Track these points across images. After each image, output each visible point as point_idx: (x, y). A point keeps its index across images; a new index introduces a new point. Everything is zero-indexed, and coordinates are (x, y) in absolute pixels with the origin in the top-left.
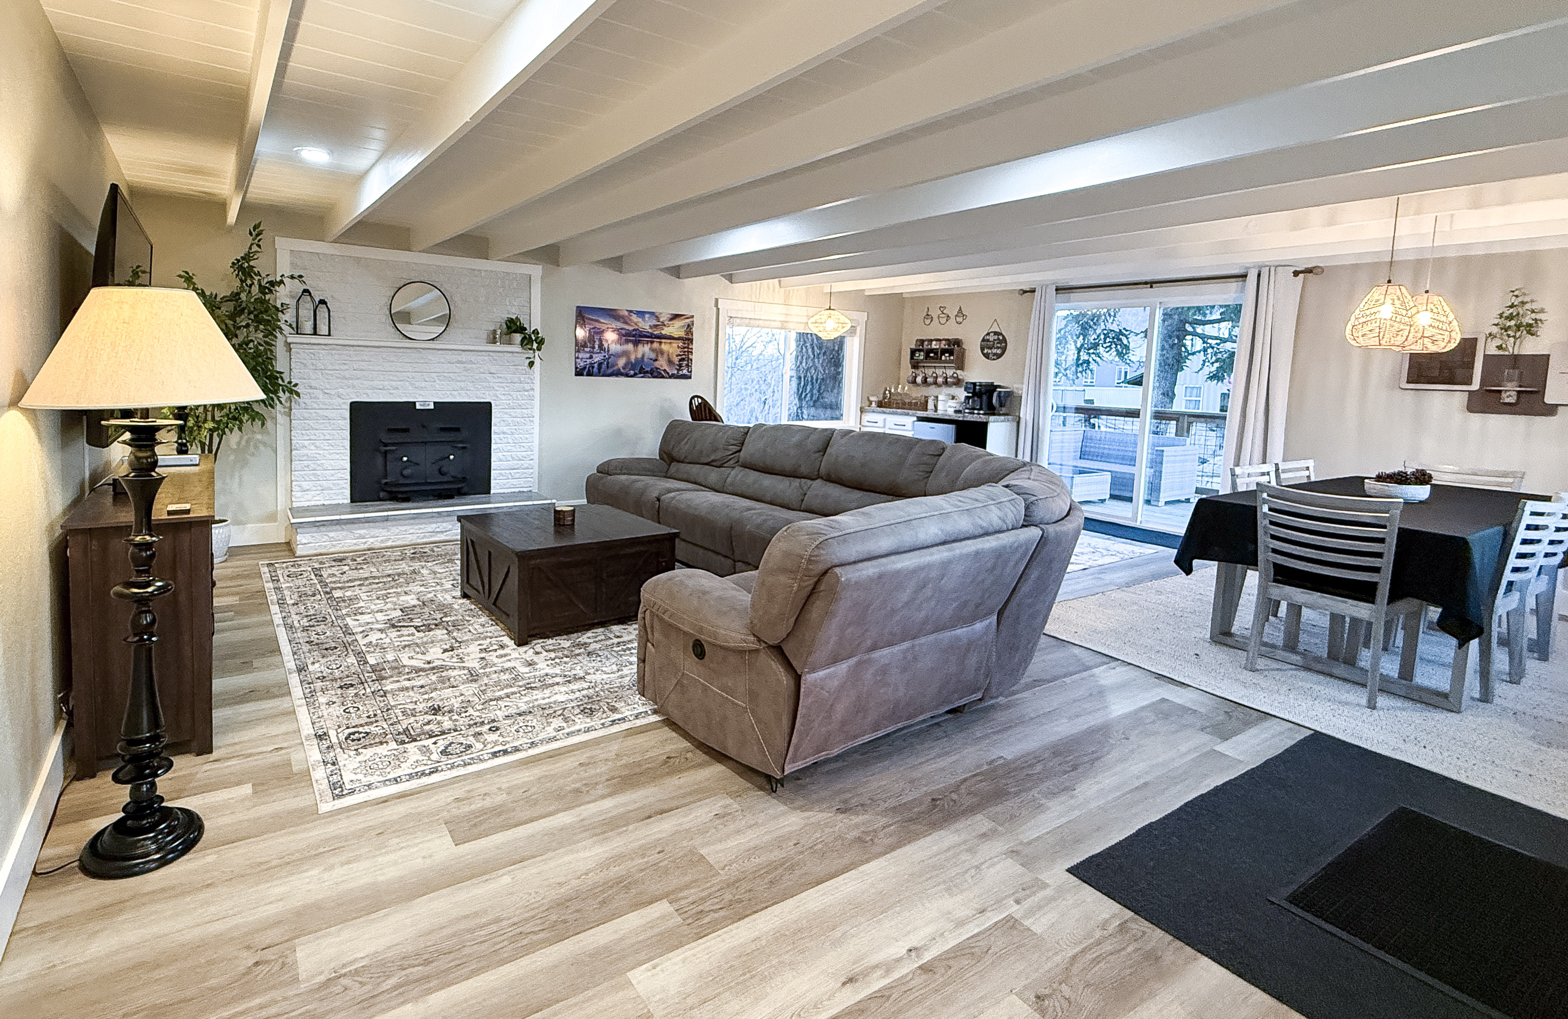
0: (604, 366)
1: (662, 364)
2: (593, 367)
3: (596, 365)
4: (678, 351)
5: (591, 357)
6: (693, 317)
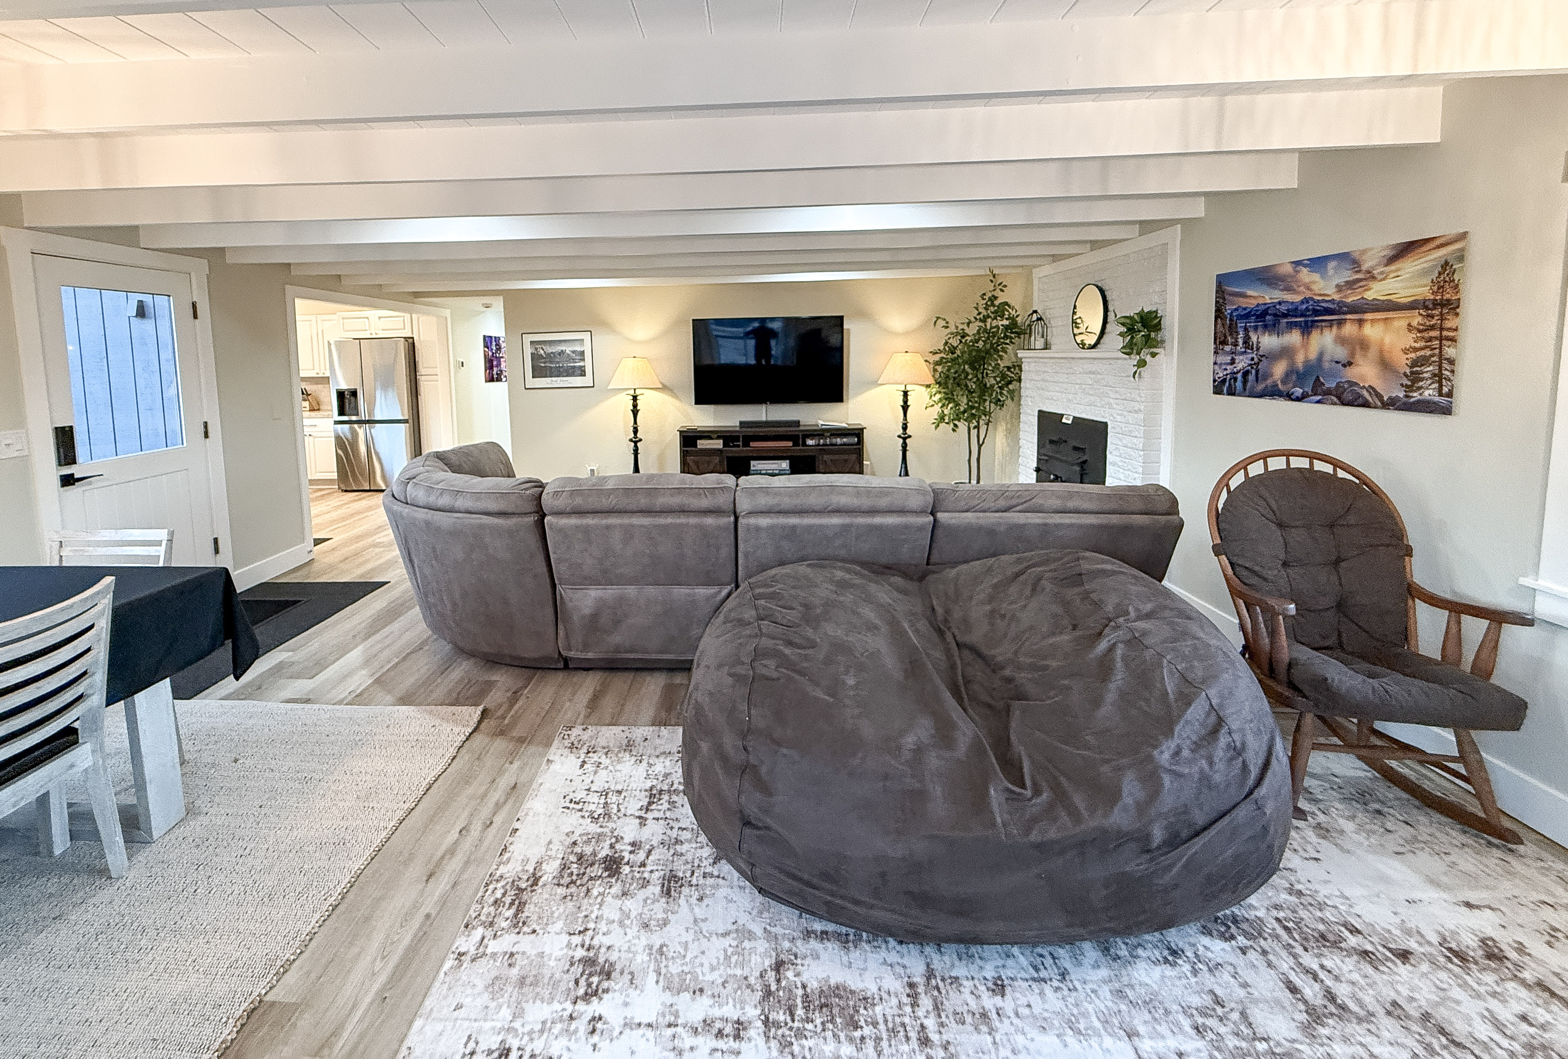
2: (1235, 379)
3: (1239, 376)
5: (1233, 362)
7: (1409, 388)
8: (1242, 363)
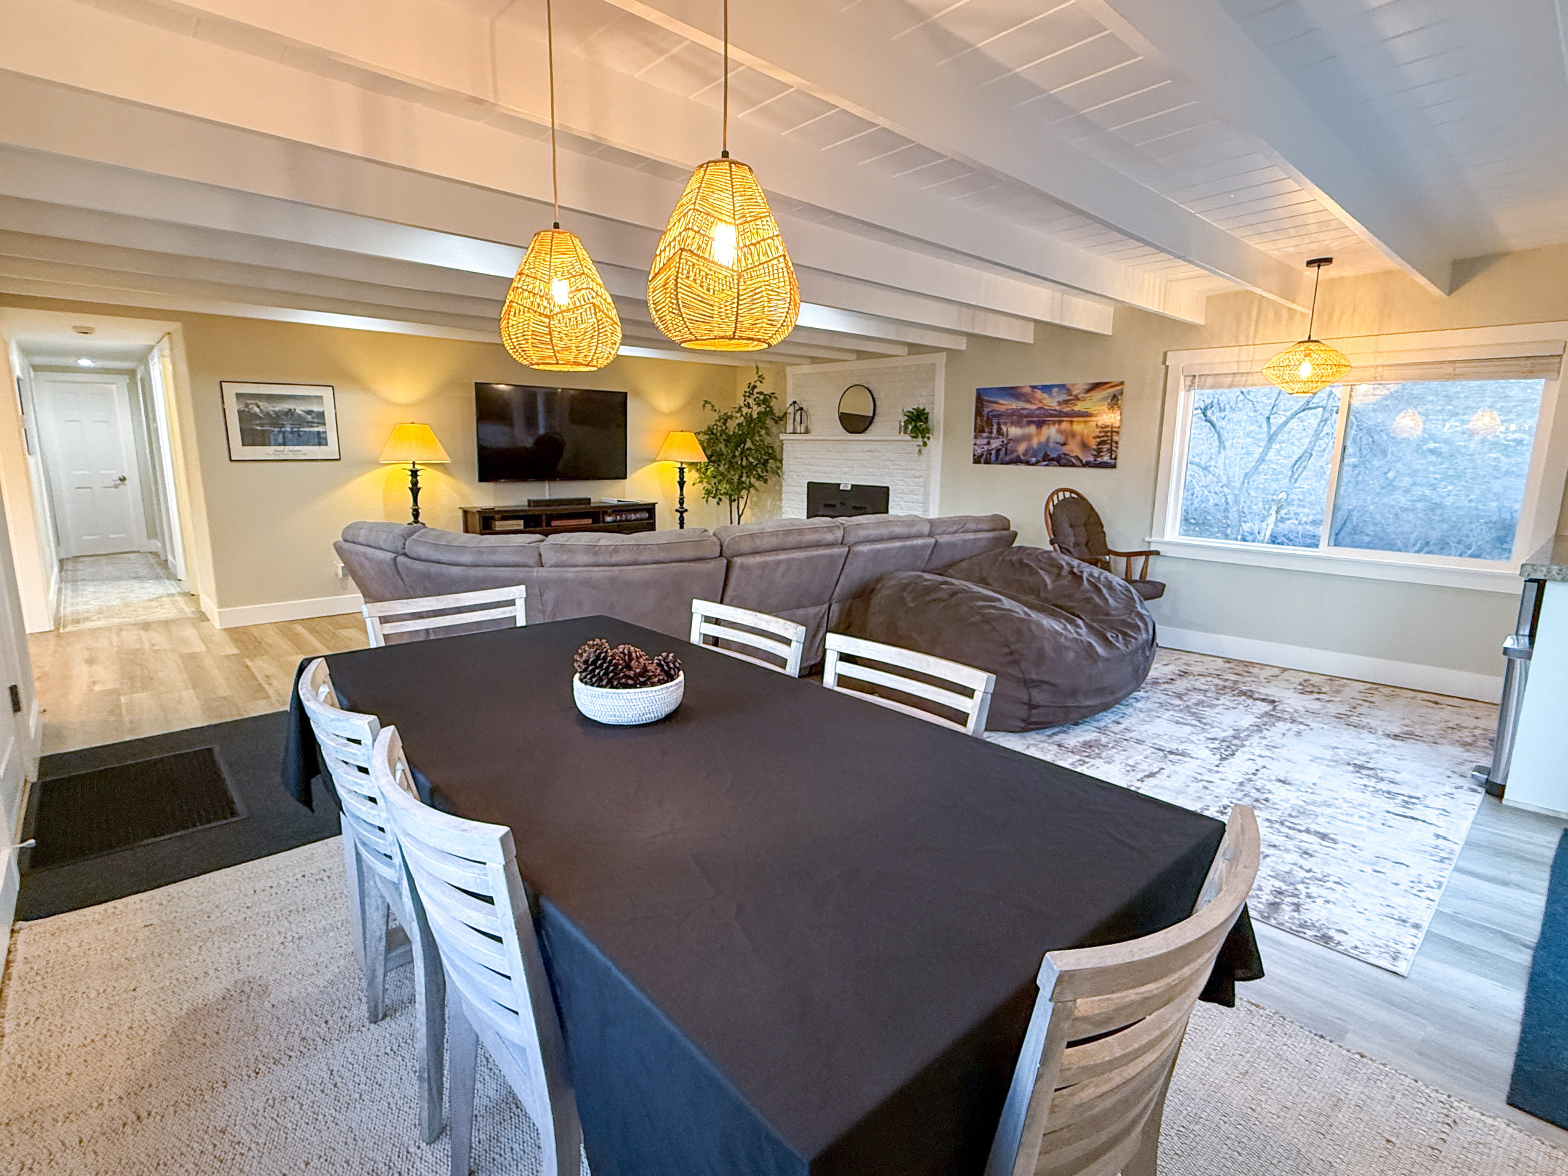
6: (1122, 383)
7: (1096, 456)
8: (995, 444)
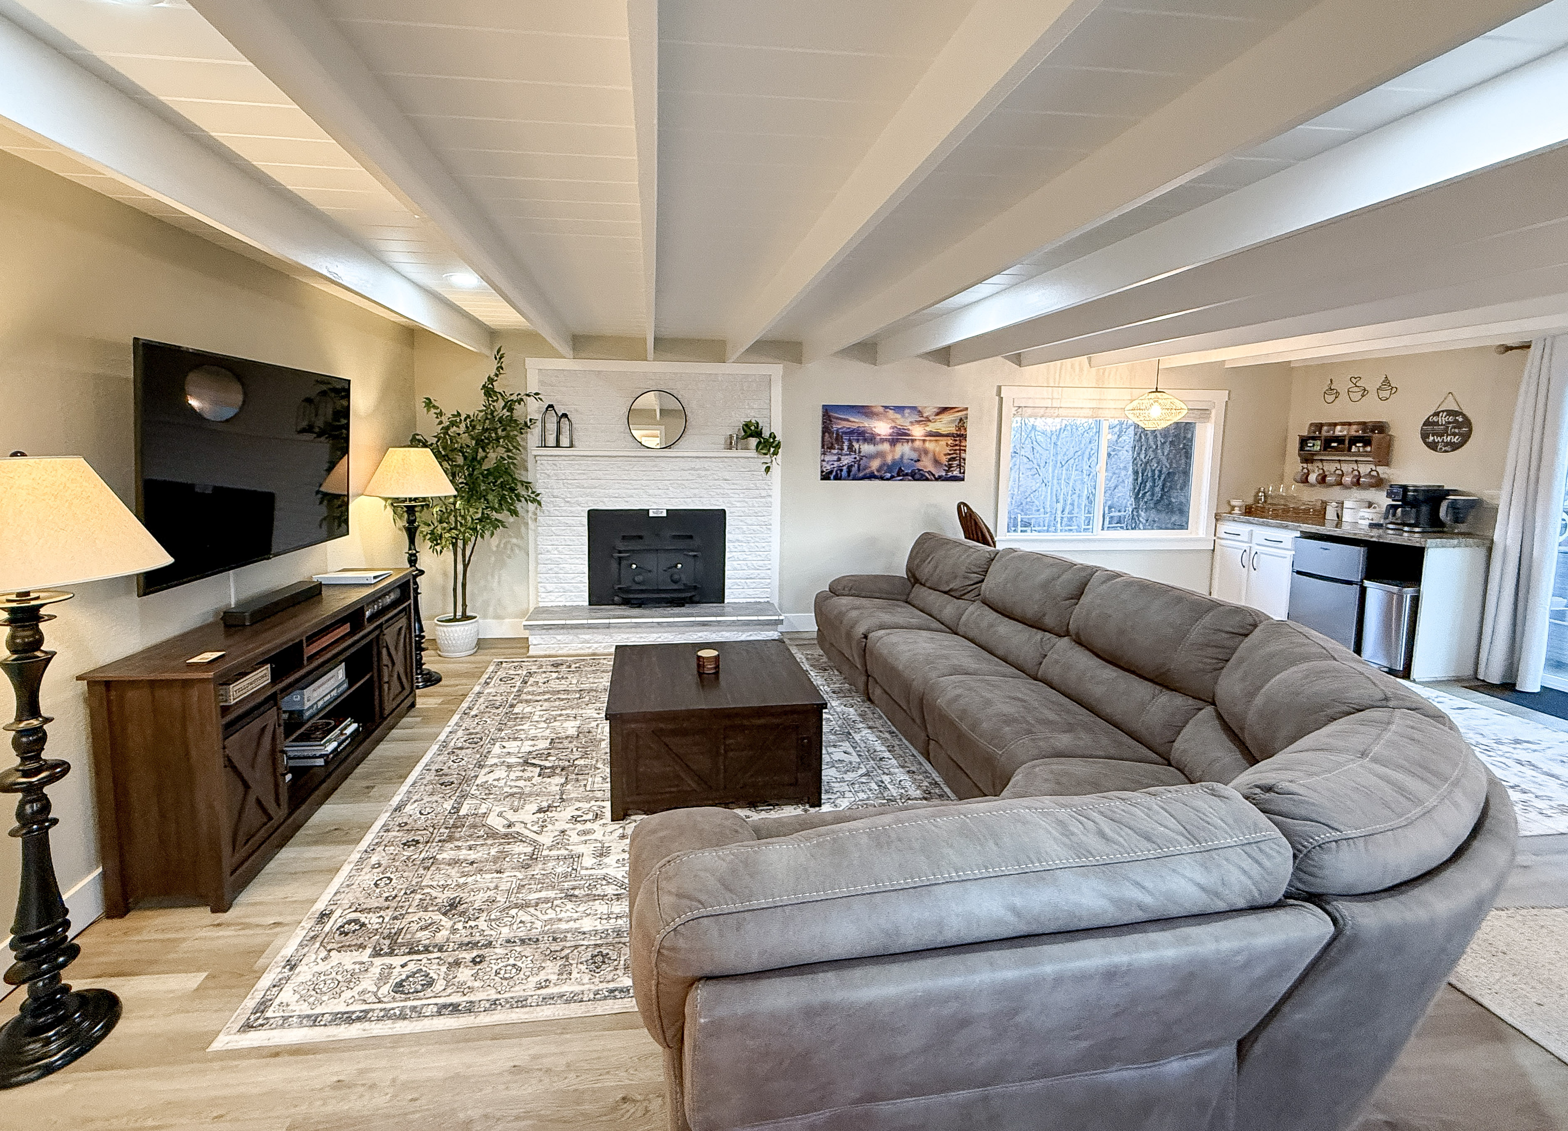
0: (855, 469)
1: (927, 465)
2: (841, 470)
3: (845, 468)
4: (947, 450)
5: (839, 460)
6: (967, 409)
